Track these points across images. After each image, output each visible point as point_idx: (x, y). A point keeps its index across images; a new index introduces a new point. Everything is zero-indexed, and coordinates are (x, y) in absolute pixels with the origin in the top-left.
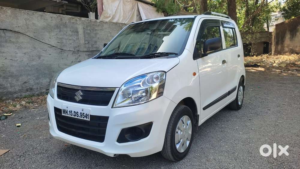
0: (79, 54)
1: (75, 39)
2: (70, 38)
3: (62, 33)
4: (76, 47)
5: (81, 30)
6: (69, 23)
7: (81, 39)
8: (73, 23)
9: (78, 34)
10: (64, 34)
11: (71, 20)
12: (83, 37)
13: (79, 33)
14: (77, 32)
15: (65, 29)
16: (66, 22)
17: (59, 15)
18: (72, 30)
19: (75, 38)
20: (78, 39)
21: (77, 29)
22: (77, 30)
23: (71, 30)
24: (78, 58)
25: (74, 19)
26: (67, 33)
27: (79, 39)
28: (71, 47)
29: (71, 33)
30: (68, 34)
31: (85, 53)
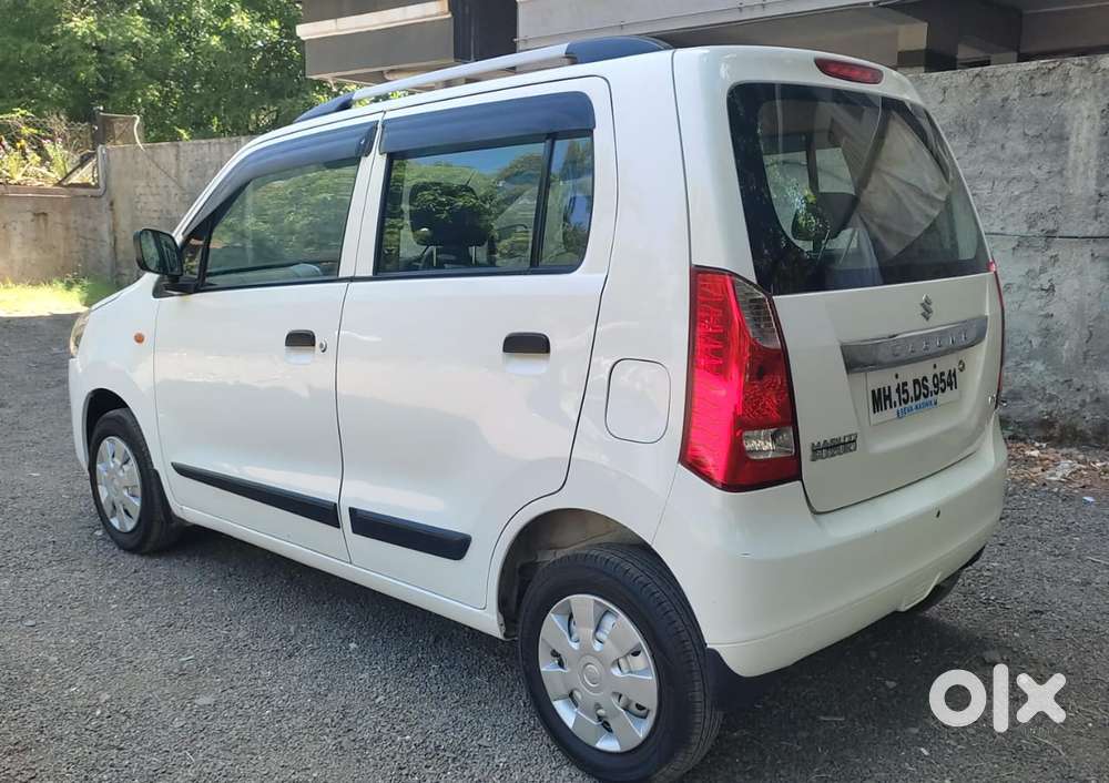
0: (1051, 252)
1: (1041, 175)
2: (1017, 172)
3: (981, 151)
4: (1042, 216)
5: (1087, 125)
6: (1020, 97)
7: (1081, 169)
8: (1044, 95)
9: (1067, 147)
10: (991, 157)
11: (1038, 82)
12: (1093, 162)
13: (1073, 139)
14: (1062, 138)
15: (997, 133)
16: (1006, 99)
17: (977, 70)
18: (1030, 133)
19: (1046, 168)
20: (1060, 172)
21: (1062, 120)
22: (1062, 126)
23: (1025, 135)
24: (1043, 270)
25: (1054, 76)
26: (1003, 147)
27: (1068, 174)
28: (1012, 215)
29: (1023, 149)
30: (1008, 151)
31: (1088, 249)
